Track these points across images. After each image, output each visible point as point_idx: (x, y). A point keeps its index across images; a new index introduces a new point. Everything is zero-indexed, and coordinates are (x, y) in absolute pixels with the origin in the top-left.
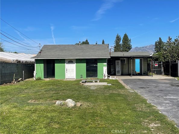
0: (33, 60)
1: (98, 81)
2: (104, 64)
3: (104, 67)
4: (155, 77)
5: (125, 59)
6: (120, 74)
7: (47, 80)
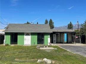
0: (4, 33)
1: (47, 47)
2: (48, 36)
3: (48, 38)
4: (78, 45)
5: (59, 33)
6: (56, 42)
7: (13, 45)
